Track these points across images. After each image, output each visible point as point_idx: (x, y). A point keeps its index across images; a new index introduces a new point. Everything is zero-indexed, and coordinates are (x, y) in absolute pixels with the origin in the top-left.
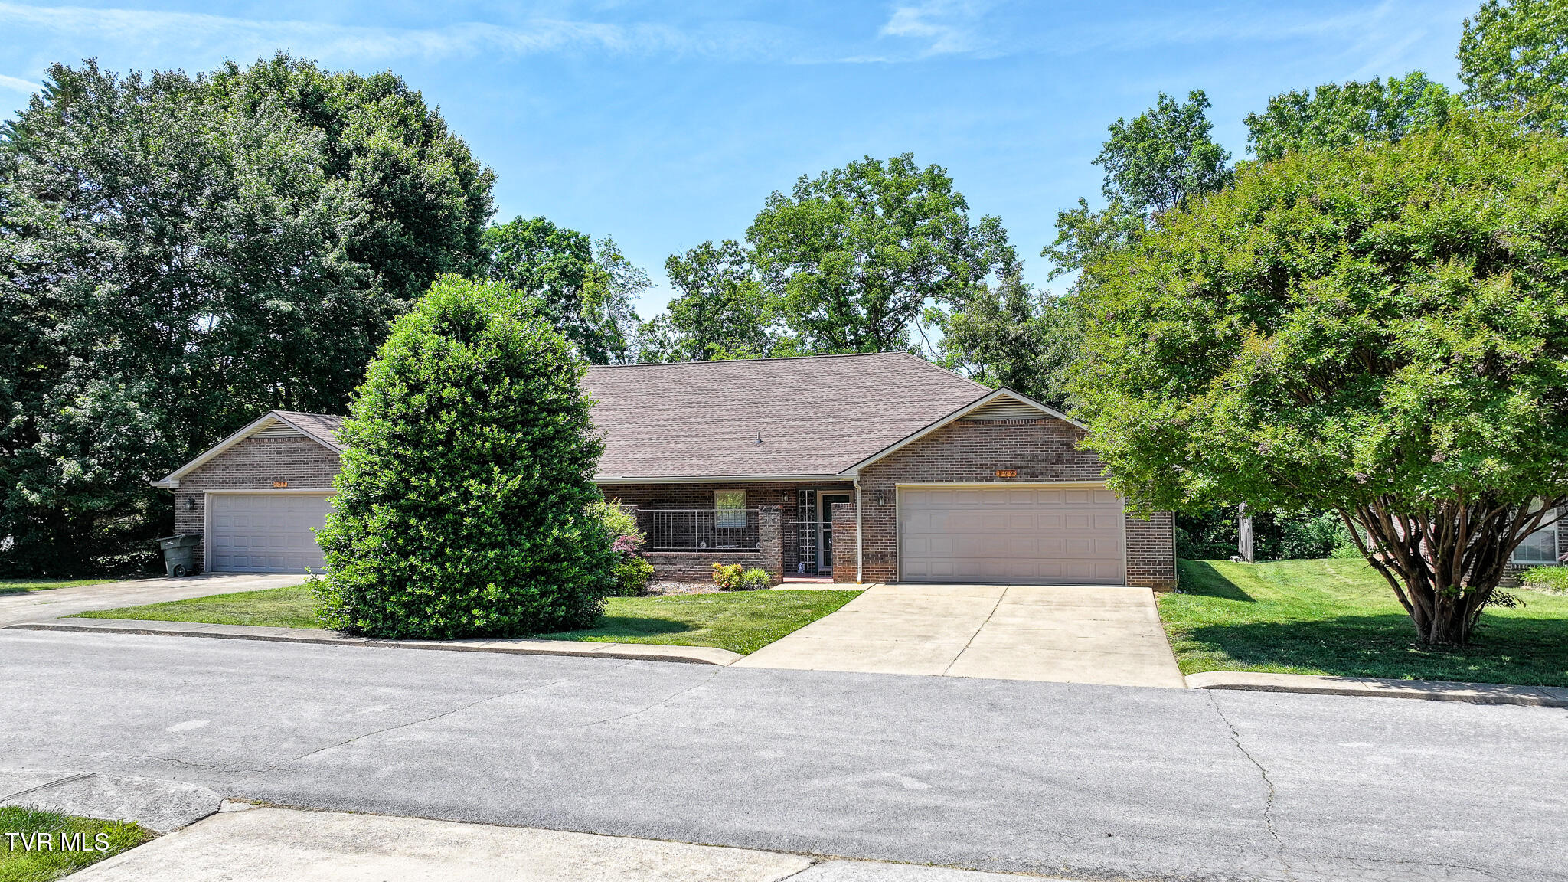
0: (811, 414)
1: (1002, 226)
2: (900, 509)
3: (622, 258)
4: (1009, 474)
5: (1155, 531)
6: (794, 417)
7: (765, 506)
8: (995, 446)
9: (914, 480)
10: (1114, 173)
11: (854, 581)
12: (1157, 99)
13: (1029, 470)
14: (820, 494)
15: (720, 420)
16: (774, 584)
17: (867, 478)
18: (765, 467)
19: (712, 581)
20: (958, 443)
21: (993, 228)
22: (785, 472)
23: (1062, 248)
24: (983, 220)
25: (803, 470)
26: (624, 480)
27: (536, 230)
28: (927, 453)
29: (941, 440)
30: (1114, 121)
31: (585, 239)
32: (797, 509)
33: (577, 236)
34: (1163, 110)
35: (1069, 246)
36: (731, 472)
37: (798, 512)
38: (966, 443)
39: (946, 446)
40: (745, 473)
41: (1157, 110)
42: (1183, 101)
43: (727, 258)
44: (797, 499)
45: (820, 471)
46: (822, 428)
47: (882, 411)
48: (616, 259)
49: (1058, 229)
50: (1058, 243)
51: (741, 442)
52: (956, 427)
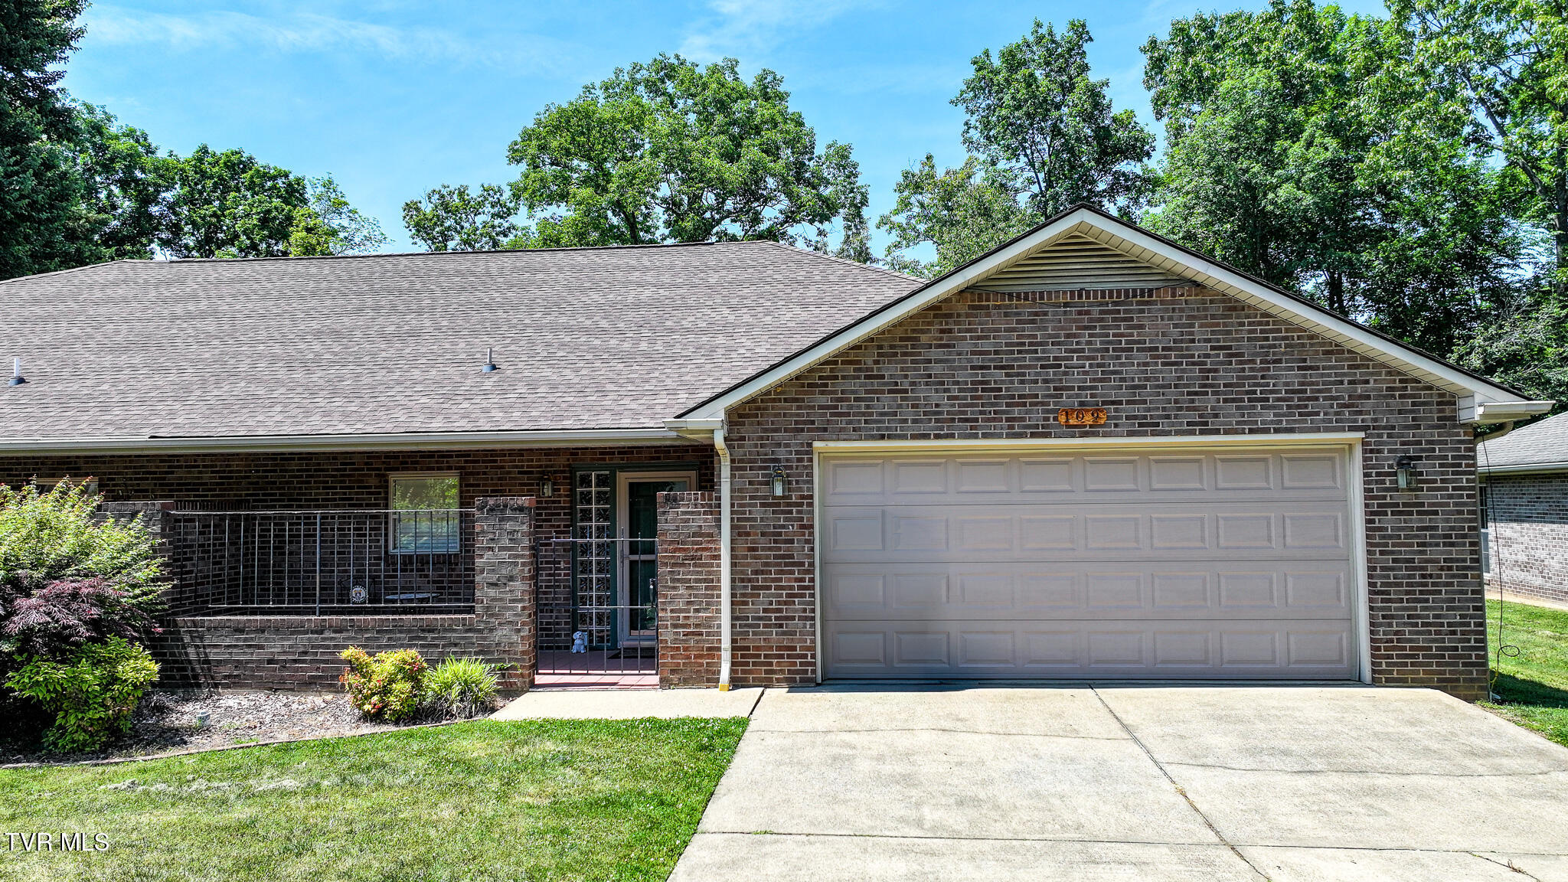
0: (604, 324)
1: (853, 158)
2: (823, 505)
3: (346, 204)
4: (1088, 419)
5: (1439, 553)
6: (569, 330)
7: (491, 501)
8: (1054, 352)
9: (858, 434)
10: (975, 117)
11: (711, 679)
12: (1032, 27)
13: (1137, 410)
14: (624, 479)
15: (415, 334)
16: (510, 692)
17: (746, 430)
18: (498, 415)
19: (340, 690)
20: (966, 346)
21: (842, 157)
22: (544, 423)
23: (901, 219)
24: (829, 147)
25: (587, 419)
26: (155, 443)
27: (230, 166)
28: (890, 370)
29: (924, 338)
30: (979, 53)
31: (298, 181)
32: (572, 513)
33: (286, 176)
34: (1039, 40)
35: (909, 218)
36: (416, 425)
37: (574, 518)
38: (986, 345)
39: (935, 353)
40: (449, 426)
41: (1031, 39)
42: (1062, 31)
43: (488, 208)
44: (572, 493)
45: (626, 422)
46: (626, 345)
47: (747, 318)
48: (338, 206)
49: (897, 194)
50: (897, 212)
51: (450, 370)
52: (962, 308)
